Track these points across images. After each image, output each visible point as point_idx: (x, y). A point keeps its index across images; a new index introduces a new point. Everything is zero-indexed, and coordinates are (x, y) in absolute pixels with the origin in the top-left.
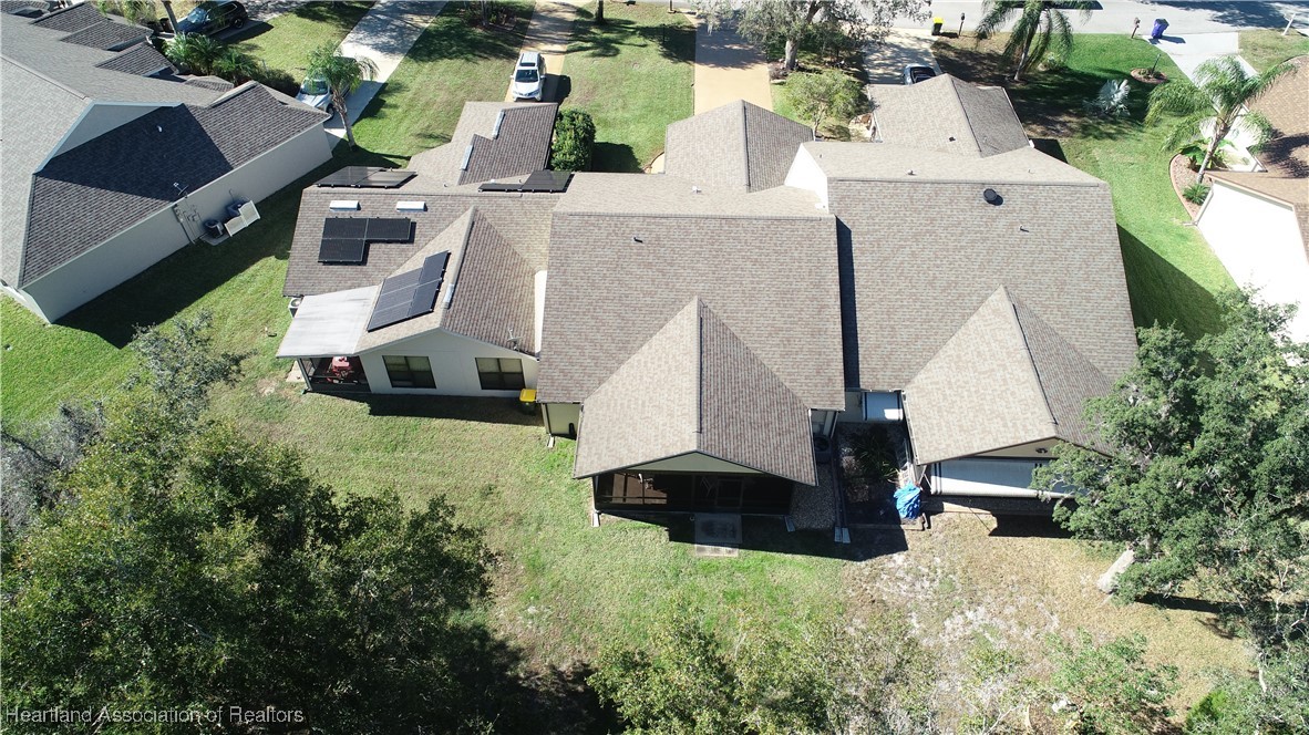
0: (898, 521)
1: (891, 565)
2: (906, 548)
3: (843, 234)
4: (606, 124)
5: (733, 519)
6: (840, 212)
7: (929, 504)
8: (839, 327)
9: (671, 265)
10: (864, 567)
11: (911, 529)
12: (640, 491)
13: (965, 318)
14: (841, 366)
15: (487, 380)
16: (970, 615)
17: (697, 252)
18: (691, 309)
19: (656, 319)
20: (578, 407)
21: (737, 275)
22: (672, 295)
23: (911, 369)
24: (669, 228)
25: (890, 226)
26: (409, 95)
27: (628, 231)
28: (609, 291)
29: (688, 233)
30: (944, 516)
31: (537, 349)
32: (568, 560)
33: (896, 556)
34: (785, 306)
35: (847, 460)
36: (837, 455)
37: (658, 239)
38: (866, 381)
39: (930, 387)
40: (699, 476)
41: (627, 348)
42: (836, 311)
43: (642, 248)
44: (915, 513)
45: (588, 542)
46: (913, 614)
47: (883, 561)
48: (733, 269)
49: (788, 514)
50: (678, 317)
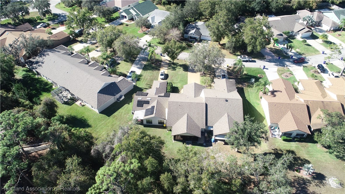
0: (212, 143)
3: (206, 105)
4: (174, 83)
5: (191, 142)
6: (206, 102)
7: (216, 141)
8: (205, 118)
9: (184, 109)
10: (207, 148)
11: (213, 144)
12: (179, 138)
13: (222, 117)
14: (205, 123)
15: (159, 123)
16: (219, 154)
17: (187, 107)
18: (186, 115)
19: (182, 116)
20: (172, 127)
21: (192, 110)
22: (184, 113)
23: (214, 123)
24: (184, 104)
26: (143, 77)
27: (178, 104)
28: (176, 112)
29: (186, 105)
30: (218, 142)
31: (166, 119)
32: (170, 146)
33: (211, 147)
34: (198, 115)
35: (206, 135)
36: (205, 134)
37: (182, 105)
38: (208, 125)
39: (216, 126)
40: (187, 136)
41: (178, 120)
42: (205, 115)
43: (180, 106)
44: (214, 142)
45: (173, 144)
47: (210, 147)
49: (198, 141)
50: (184, 116)
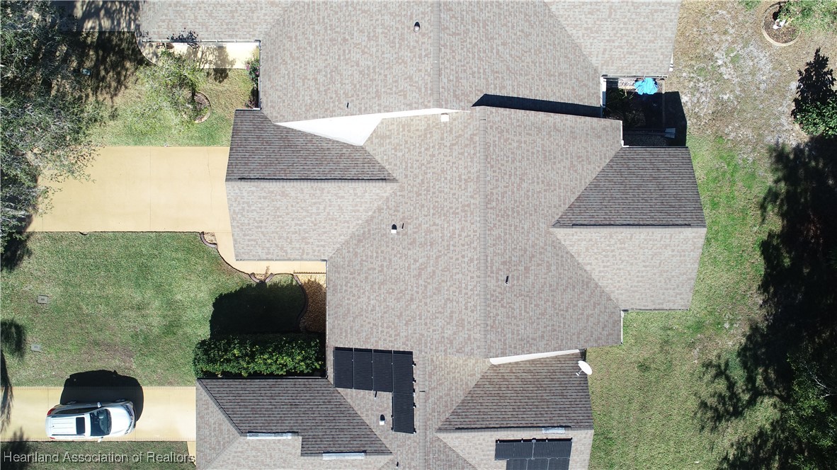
1: (689, 104)
2: (677, 93)
3: (488, 101)
6: (469, 102)
9: (525, 250)
10: (691, 122)
11: (665, 87)
17: (515, 228)
18: (561, 233)
19: (567, 260)
21: (533, 195)
22: (549, 248)
24: (496, 254)
25: (480, 59)
27: (499, 290)
28: (548, 301)
29: (500, 237)
33: (683, 101)
34: (555, 158)
37: (504, 263)
39: (606, 56)
41: (587, 282)
43: (513, 276)
46: (720, 96)
48: (528, 199)
50: (566, 244)
